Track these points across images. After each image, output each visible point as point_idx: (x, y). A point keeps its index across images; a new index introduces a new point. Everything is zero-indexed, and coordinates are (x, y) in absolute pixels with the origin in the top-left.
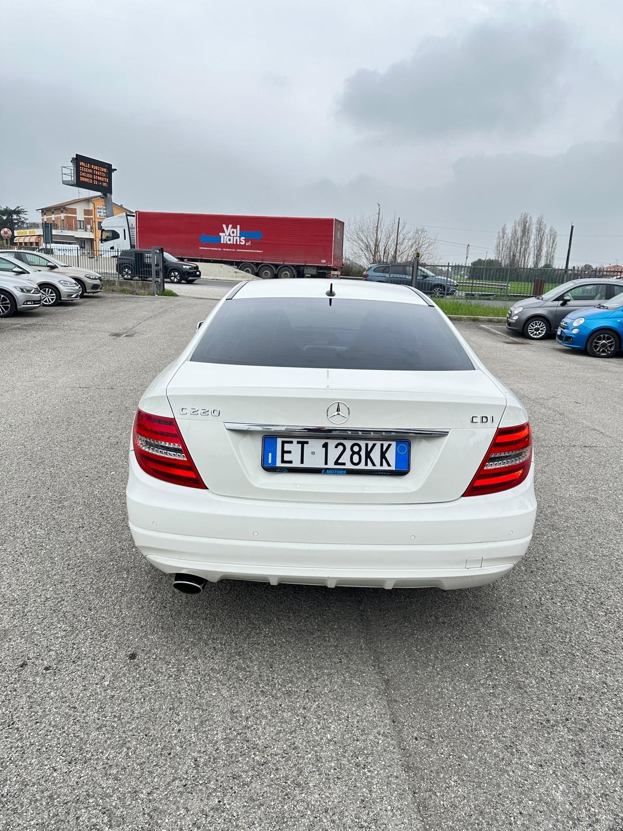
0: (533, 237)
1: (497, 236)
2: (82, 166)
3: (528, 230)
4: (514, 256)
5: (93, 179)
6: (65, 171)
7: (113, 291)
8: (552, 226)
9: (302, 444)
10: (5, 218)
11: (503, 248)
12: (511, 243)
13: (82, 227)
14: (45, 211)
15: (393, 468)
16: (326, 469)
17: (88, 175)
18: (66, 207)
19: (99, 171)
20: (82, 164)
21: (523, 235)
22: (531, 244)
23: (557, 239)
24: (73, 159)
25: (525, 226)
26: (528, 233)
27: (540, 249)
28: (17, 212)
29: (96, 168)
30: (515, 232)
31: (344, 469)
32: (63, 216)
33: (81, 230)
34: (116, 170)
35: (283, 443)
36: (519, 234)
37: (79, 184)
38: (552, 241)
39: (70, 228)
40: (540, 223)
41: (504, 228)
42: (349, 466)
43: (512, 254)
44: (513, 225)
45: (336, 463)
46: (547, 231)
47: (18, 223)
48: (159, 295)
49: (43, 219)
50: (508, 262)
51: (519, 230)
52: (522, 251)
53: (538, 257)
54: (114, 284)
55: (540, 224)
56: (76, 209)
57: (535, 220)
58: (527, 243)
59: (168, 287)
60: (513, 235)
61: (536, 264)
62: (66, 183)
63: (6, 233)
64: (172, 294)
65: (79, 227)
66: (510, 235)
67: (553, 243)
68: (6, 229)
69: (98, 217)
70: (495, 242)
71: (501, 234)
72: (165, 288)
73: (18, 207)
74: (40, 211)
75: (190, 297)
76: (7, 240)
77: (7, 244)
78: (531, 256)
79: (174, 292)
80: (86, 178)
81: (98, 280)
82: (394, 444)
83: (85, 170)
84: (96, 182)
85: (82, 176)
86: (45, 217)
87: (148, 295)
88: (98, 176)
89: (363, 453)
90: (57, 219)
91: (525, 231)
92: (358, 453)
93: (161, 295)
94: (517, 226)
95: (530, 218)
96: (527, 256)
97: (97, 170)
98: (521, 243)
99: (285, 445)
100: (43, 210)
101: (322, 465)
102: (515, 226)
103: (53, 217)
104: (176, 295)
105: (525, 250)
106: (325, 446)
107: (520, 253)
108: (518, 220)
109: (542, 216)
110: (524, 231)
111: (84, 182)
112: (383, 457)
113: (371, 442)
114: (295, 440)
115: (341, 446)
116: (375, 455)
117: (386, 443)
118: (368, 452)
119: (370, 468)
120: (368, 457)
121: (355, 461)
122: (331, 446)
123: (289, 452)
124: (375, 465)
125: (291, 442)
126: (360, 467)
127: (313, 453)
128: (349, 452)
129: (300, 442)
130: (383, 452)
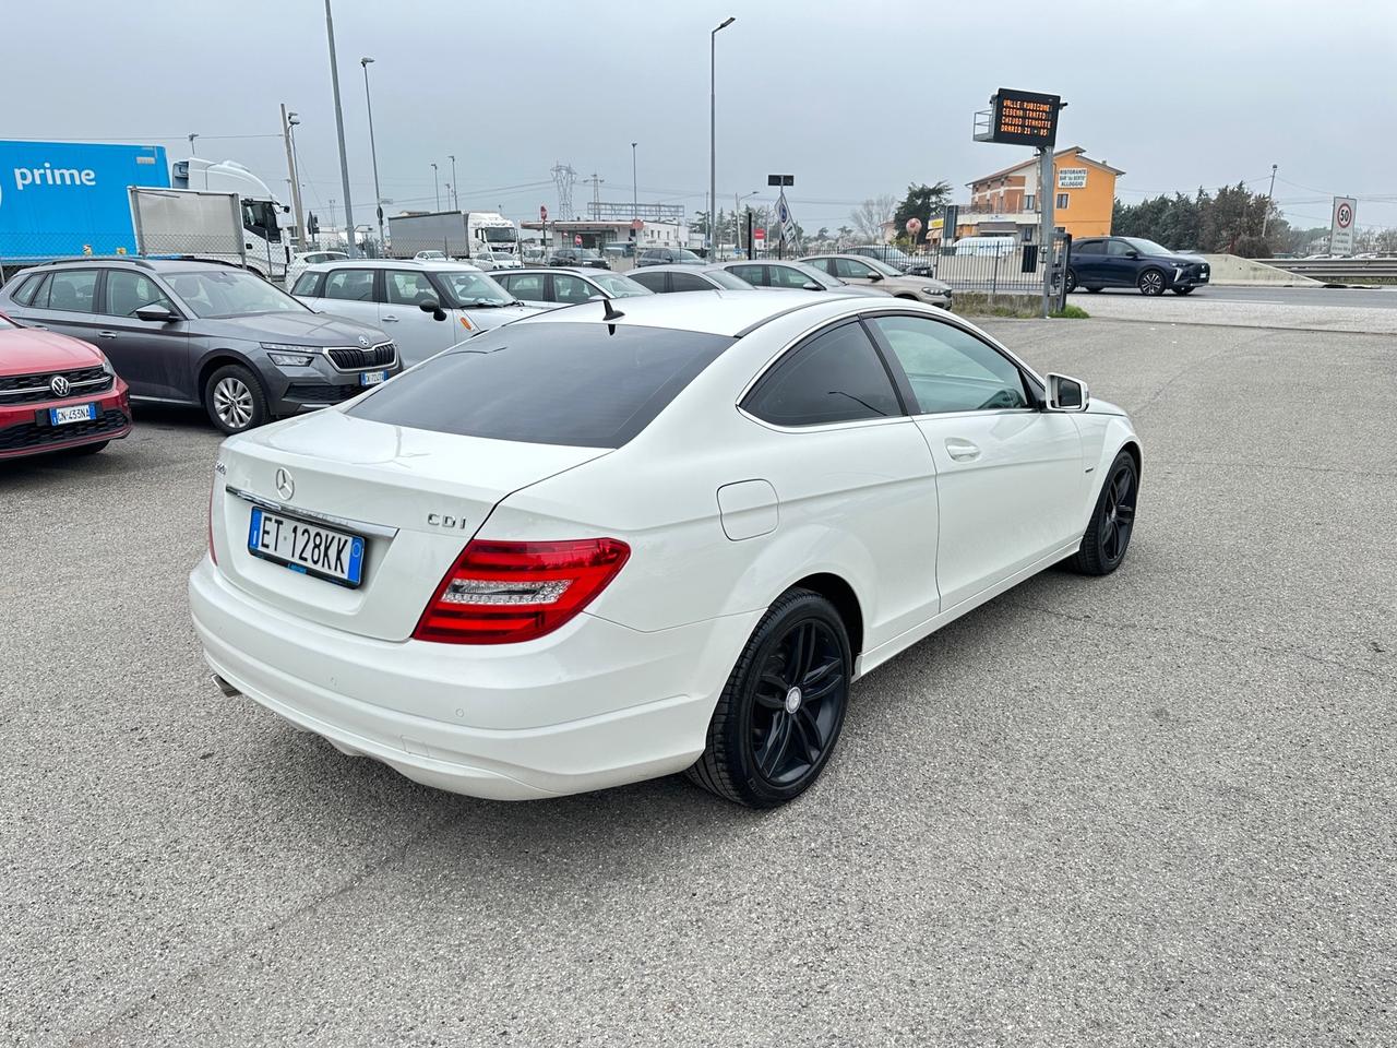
2: (1007, 107)
5: (1023, 126)
6: (980, 119)
7: (982, 312)
9: (279, 523)
10: (919, 202)
13: (1031, 207)
14: (978, 186)
15: (345, 576)
16: (292, 563)
17: (1016, 121)
18: (1011, 175)
19: (1036, 111)
20: (1008, 103)
24: (993, 98)
28: (937, 192)
29: (1031, 106)
31: (305, 567)
32: (1002, 190)
33: (1028, 211)
34: (1066, 104)
35: (265, 519)
37: (1000, 136)
39: (1011, 210)
42: (309, 564)
45: (301, 557)
47: (936, 208)
48: (1052, 316)
49: (973, 199)
54: (985, 300)
56: (1024, 177)
59: (1072, 300)
62: (978, 138)
63: (913, 226)
64: (1079, 314)
65: (1025, 206)
68: (914, 220)
69: (1060, 186)
72: (1067, 302)
73: (939, 184)
74: (971, 186)
75: (1110, 320)
76: (913, 236)
77: (913, 242)
79: (1084, 310)
80: (1011, 125)
81: (943, 296)
82: (350, 539)
83: (1012, 112)
84: (1027, 131)
85: (1005, 124)
86: (977, 195)
87: (1036, 316)
88: (1032, 119)
89: (322, 548)
90: (993, 196)
92: (319, 547)
93: (1057, 317)
97: (1033, 111)
99: (267, 522)
100: (975, 184)
101: (289, 558)
103: (988, 193)
104: (1085, 316)
106: (295, 531)
111: (1008, 133)
112: (338, 558)
113: (331, 534)
114: (274, 517)
115: (306, 534)
116: (333, 553)
117: (344, 538)
118: (327, 549)
119: (325, 570)
120: (326, 555)
121: (316, 559)
122: (300, 531)
123: (268, 533)
124: (329, 567)
125: (270, 520)
126: (318, 567)
127: (285, 538)
128: (311, 545)
129: (276, 521)
130: (339, 552)
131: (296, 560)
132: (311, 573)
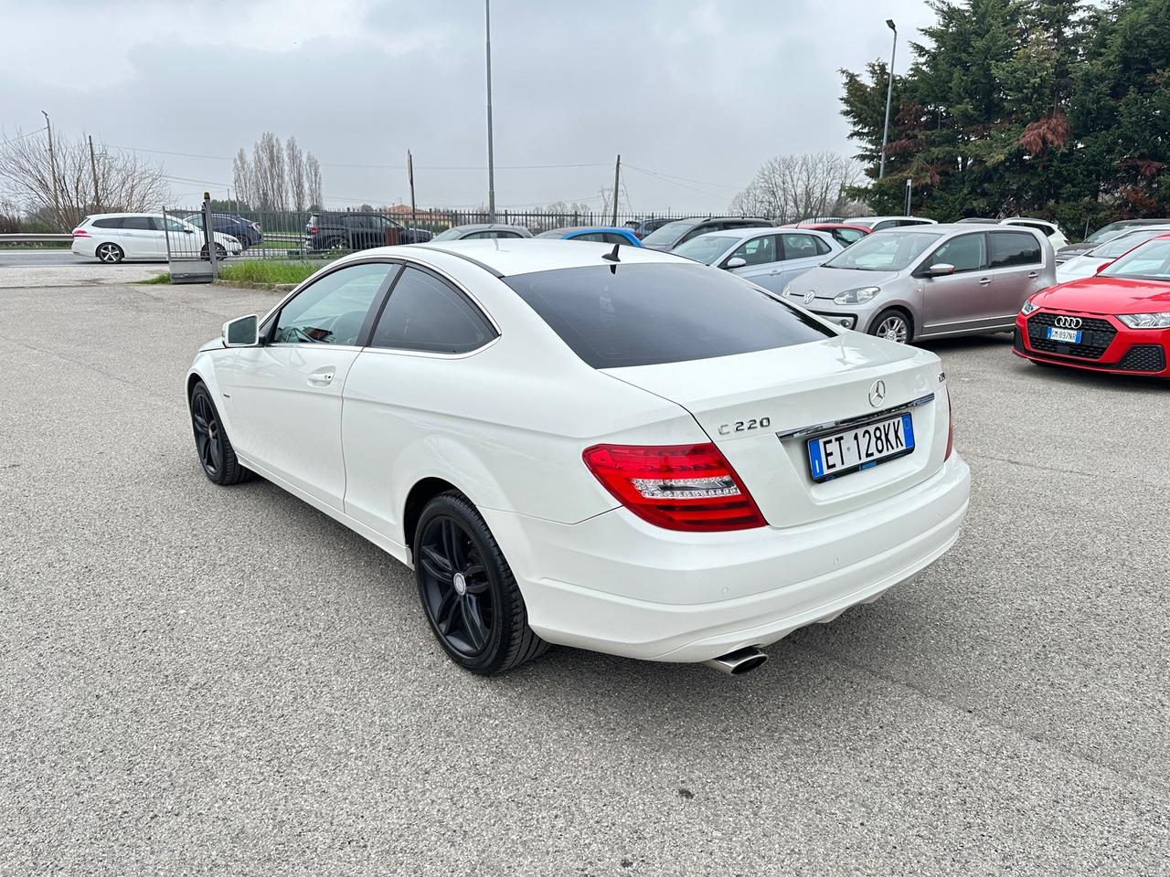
0: (286, 168)
1: (233, 165)
3: (278, 158)
4: (265, 194)
8: (309, 153)
9: (839, 440)
11: (246, 184)
12: (256, 176)
16: (862, 464)
21: (272, 165)
22: (286, 178)
23: (320, 170)
25: (272, 152)
26: (279, 162)
27: (300, 185)
30: (259, 161)
31: (873, 461)
35: (825, 443)
36: (267, 164)
38: (313, 173)
40: (292, 147)
41: (242, 153)
42: (877, 456)
43: (261, 192)
44: (254, 150)
45: (868, 455)
46: (304, 159)
50: (258, 204)
51: (265, 158)
52: (275, 187)
53: (299, 194)
55: (293, 149)
57: (284, 145)
58: (281, 176)
60: (256, 163)
61: (299, 205)
66: (253, 165)
67: (316, 175)
70: (232, 176)
71: (238, 162)
78: (290, 194)
82: (901, 420)
89: (883, 437)
91: (274, 160)
92: (880, 438)
94: (260, 152)
95: (277, 140)
96: (284, 194)
98: (272, 175)
99: (827, 445)
101: (857, 462)
102: (257, 152)
105: (280, 186)
106: (856, 437)
107: (273, 191)
108: (259, 142)
109: (292, 138)
110: (272, 159)
112: (897, 437)
113: (886, 423)
114: (833, 438)
115: (867, 435)
116: (892, 437)
117: (896, 420)
118: (887, 435)
119: (891, 452)
120: (887, 440)
121: (880, 448)
122: (860, 436)
123: (831, 454)
124: (893, 448)
125: (830, 441)
126: (885, 453)
127: (849, 449)
128: (873, 439)
129: (836, 439)
130: (896, 432)
131: (865, 459)
132: (880, 461)
